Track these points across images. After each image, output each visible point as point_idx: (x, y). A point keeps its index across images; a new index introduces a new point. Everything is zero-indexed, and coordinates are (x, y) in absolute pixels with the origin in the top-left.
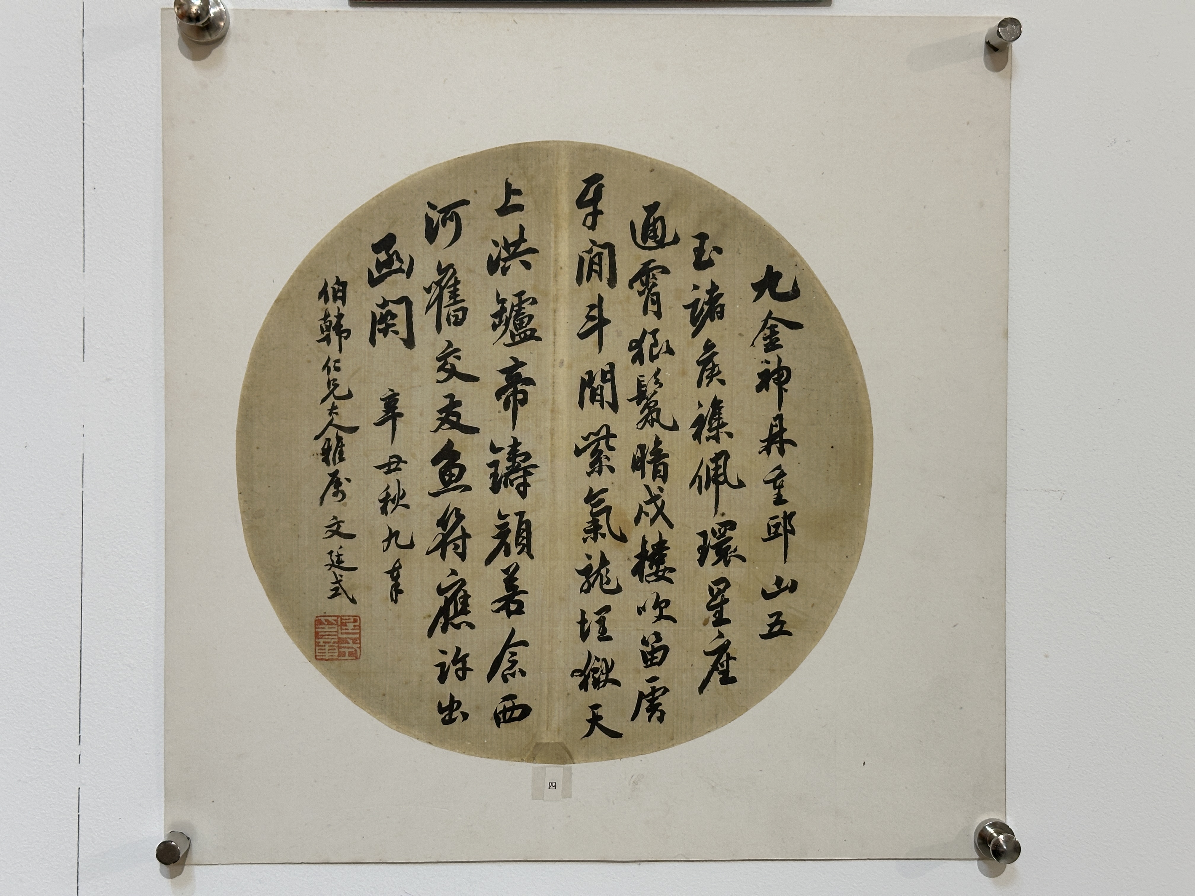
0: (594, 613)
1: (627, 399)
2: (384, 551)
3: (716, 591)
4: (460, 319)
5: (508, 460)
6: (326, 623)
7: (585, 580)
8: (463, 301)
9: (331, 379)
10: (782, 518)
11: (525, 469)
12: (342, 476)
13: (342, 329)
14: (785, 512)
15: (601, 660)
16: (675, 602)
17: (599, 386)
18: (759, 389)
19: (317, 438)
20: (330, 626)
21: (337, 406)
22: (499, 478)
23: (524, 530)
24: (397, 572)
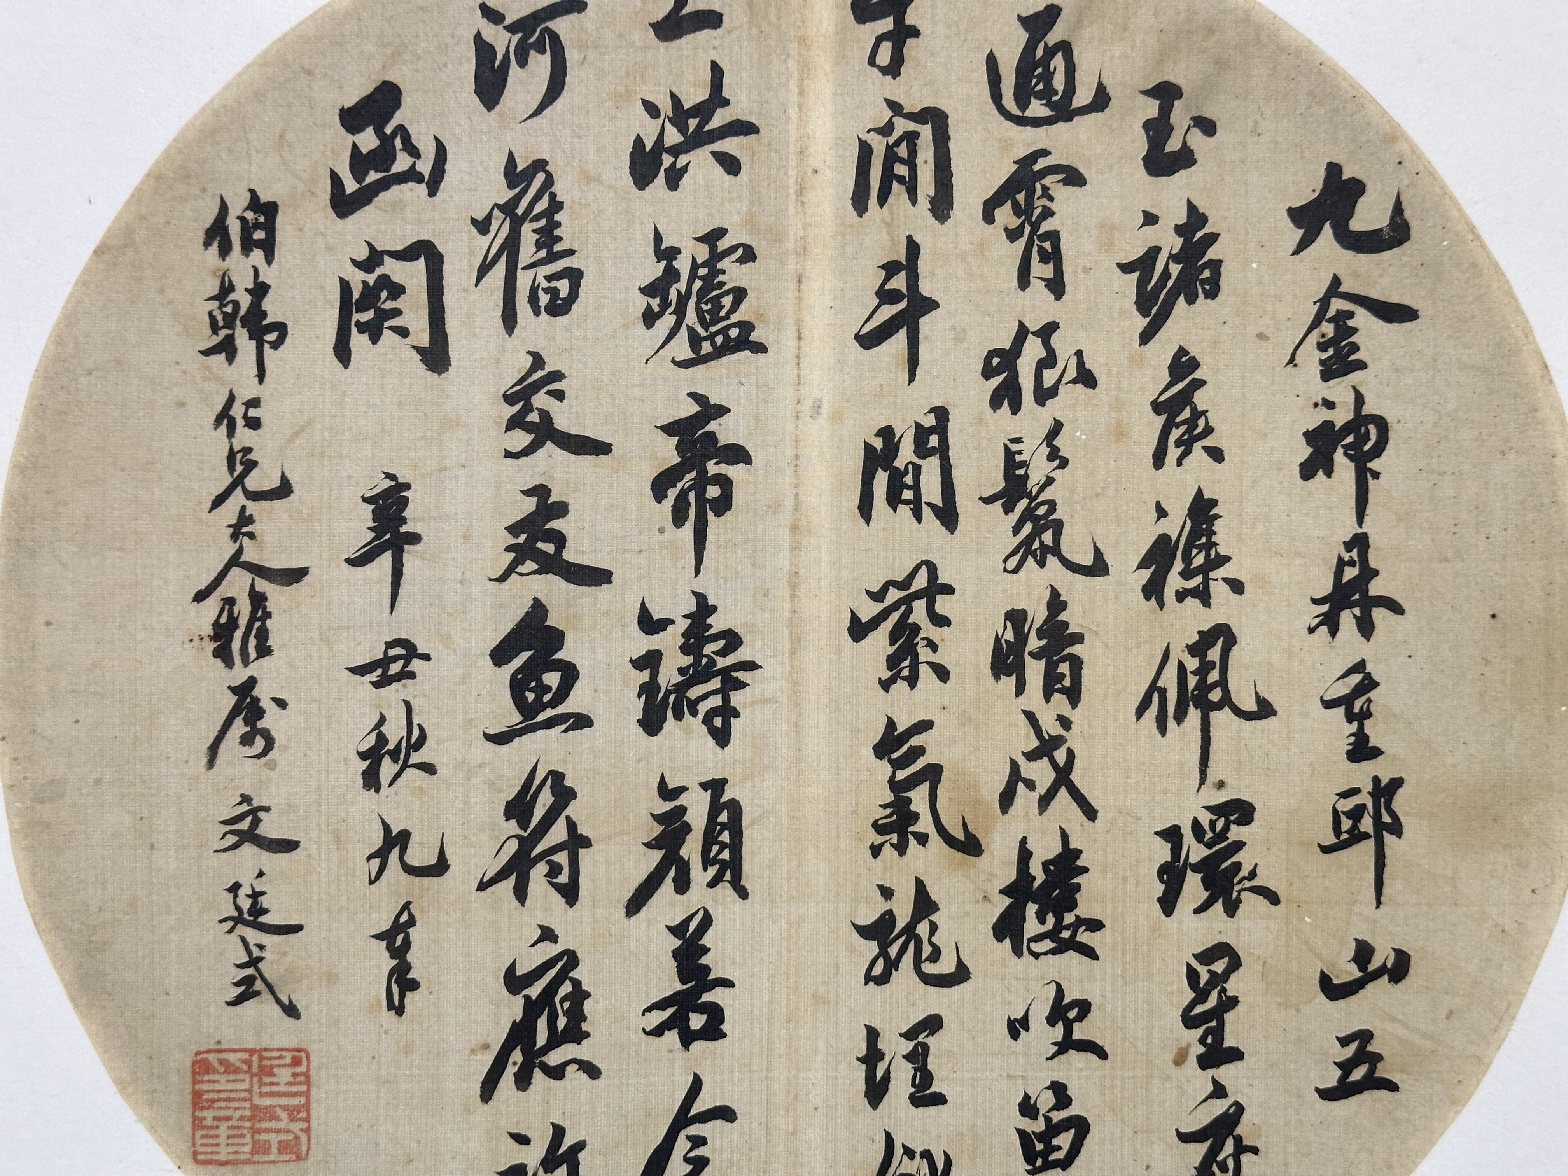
0: (901, 1035)
1: (981, 499)
2: (371, 883)
3: (1204, 977)
4: (562, 299)
5: (685, 649)
6: (222, 1069)
7: (877, 950)
8: (570, 252)
9: (237, 448)
10: (1369, 793)
11: (725, 672)
12: (264, 693)
13: (264, 323)
14: (1376, 780)
15: (918, 1156)
16: (1101, 1007)
17: (910, 467)
18: (1308, 471)
19: (201, 596)
20: (232, 1077)
21: (251, 516)
22: (661, 695)
23: (724, 827)
24: (403, 935)
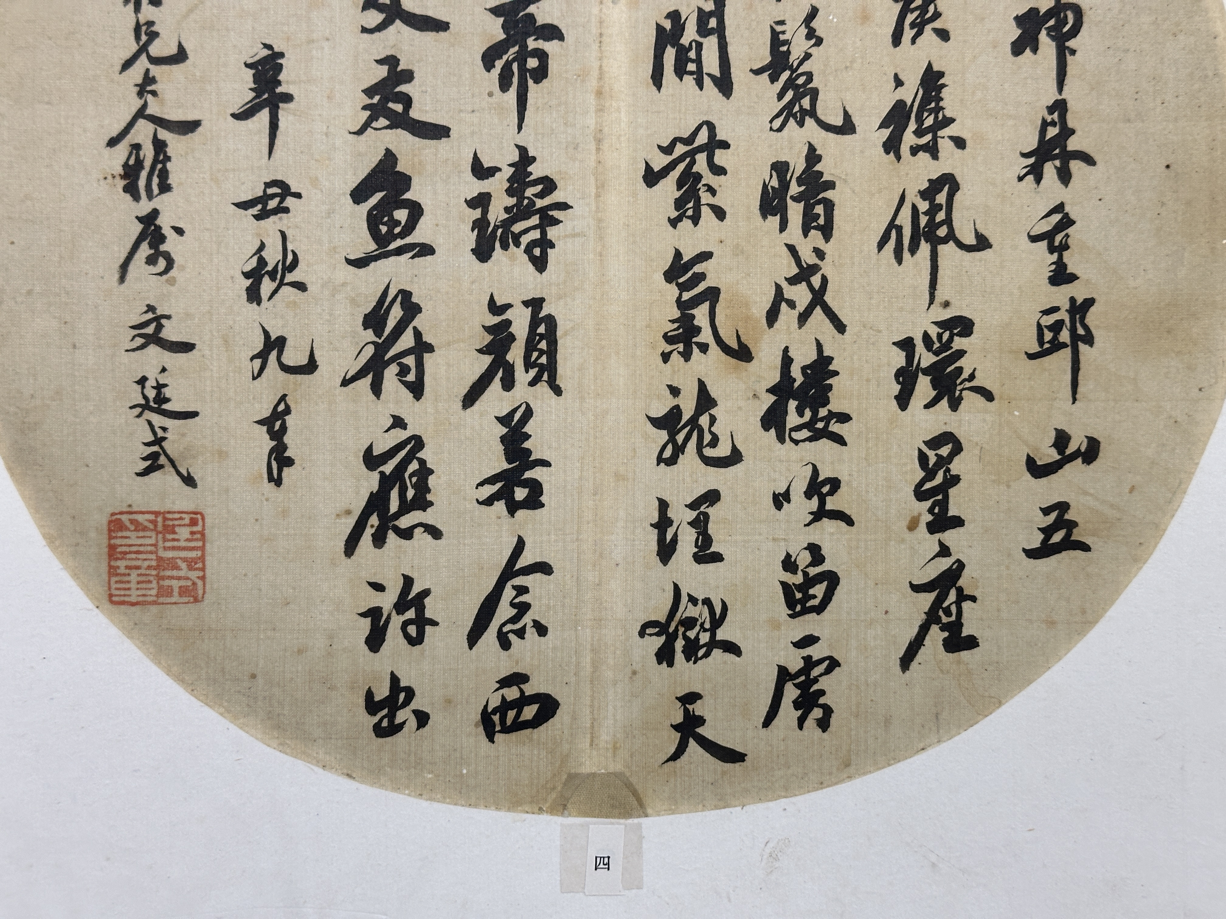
0: (686, 506)
1: (751, 70)
2: (254, 378)
3: (932, 460)
5: (510, 192)
6: (132, 528)
7: (667, 438)
9: (142, 21)
10: (1067, 310)
11: (543, 212)
12: (165, 222)
14: (1072, 300)
15: (700, 602)
16: (849, 483)
17: (694, 44)
18: (1017, 48)
19: (113, 142)
20: (141, 534)
21: (154, 77)
22: (490, 229)
23: (542, 337)
24: (280, 421)
